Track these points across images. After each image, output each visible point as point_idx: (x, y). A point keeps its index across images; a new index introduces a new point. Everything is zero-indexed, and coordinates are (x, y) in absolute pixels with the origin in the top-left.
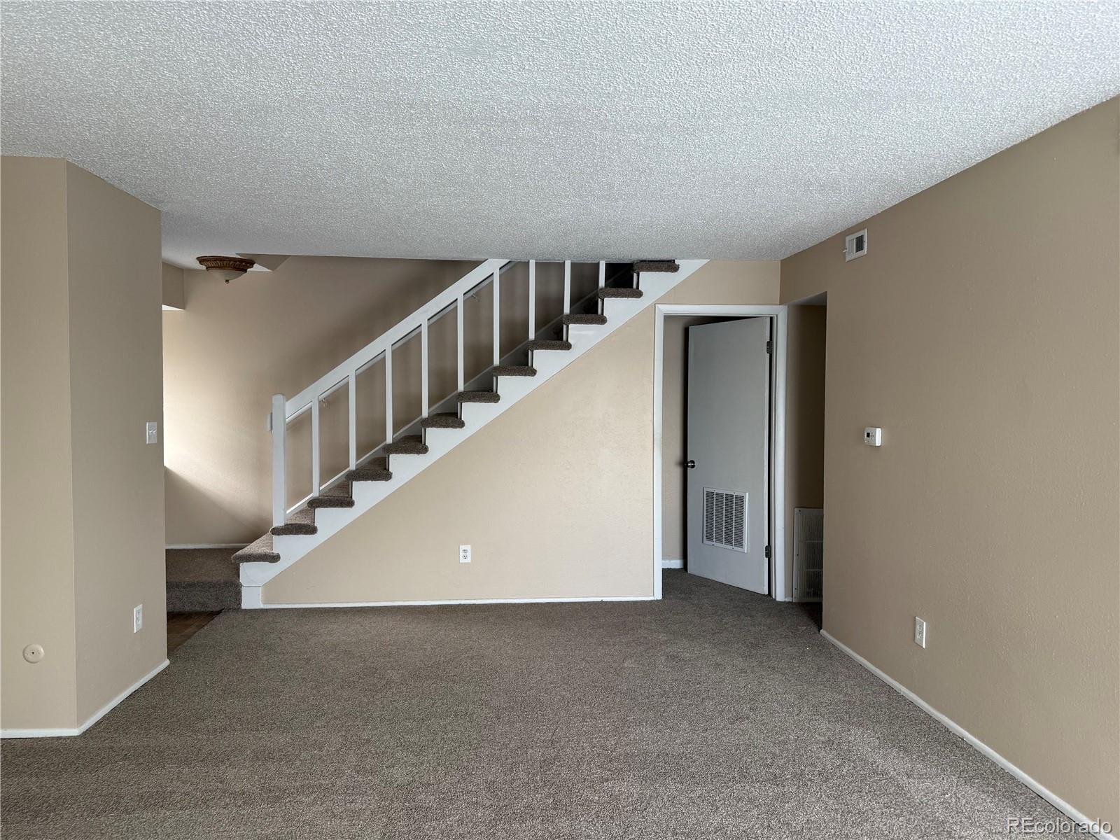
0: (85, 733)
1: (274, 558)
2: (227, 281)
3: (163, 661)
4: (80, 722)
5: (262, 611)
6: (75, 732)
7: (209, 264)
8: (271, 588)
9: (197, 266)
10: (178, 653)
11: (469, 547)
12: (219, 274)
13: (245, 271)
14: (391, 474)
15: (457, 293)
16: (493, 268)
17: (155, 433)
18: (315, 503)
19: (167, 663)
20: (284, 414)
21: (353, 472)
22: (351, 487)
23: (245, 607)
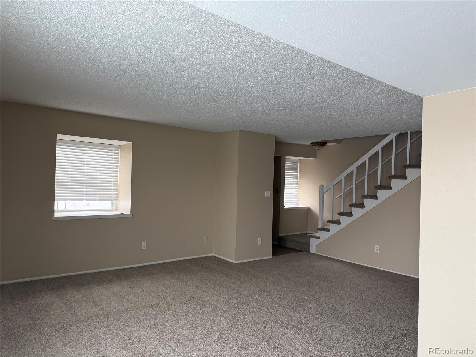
0: (237, 264)
1: (318, 238)
2: (319, 149)
3: (270, 256)
4: (236, 261)
5: (315, 254)
6: (234, 262)
7: (313, 144)
8: (317, 246)
9: (310, 144)
10: (277, 256)
11: (378, 247)
12: (316, 148)
13: (324, 146)
14: (352, 214)
15: (378, 147)
16: (392, 136)
17: (269, 194)
18: (329, 222)
19: (271, 257)
20: (323, 192)
21: (341, 213)
22: (340, 217)
23: (311, 251)
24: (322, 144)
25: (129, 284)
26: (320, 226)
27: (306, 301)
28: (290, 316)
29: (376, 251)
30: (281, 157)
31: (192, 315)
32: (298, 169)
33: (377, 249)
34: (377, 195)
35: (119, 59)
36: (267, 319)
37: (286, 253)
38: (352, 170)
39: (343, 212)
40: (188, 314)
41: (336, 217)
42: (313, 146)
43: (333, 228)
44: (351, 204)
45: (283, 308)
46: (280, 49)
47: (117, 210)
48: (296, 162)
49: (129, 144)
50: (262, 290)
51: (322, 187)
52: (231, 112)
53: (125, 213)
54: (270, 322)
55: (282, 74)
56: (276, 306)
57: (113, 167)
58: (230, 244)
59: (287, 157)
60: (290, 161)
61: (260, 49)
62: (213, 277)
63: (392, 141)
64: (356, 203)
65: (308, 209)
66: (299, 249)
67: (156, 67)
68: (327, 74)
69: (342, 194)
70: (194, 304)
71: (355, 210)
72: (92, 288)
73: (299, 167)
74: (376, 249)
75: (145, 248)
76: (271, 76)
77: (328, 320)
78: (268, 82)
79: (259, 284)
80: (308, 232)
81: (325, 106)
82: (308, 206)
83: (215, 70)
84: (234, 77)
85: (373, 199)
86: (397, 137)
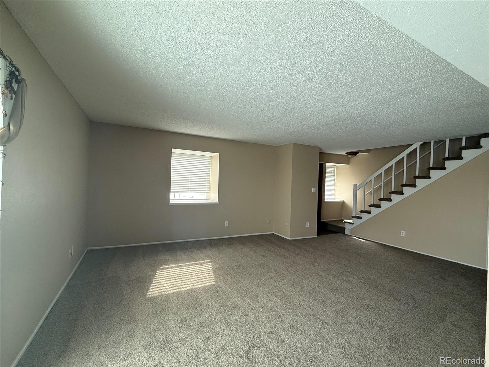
0: (291, 240)
1: (352, 224)
2: (352, 158)
4: (290, 238)
5: (349, 235)
6: (289, 239)
7: (348, 154)
8: (351, 230)
9: (345, 154)
10: (321, 236)
11: (404, 232)
12: (350, 156)
13: (356, 155)
14: (381, 206)
15: (404, 154)
16: (417, 145)
17: (315, 190)
18: (361, 212)
19: (316, 236)
20: (356, 188)
21: (371, 205)
22: (370, 208)
23: (346, 233)
24: (355, 154)
25: (217, 250)
26: (354, 215)
27: (349, 272)
28: (338, 283)
29: (402, 235)
30: (323, 163)
31: (262, 277)
32: (334, 173)
33: (403, 234)
34: (402, 192)
35: (211, 85)
36: (320, 285)
37: (328, 234)
38: (381, 172)
39: (373, 204)
40: (259, 276)
41: (367, 208)
42: (348, 155)
43: (365, 216)
44: (380, 199)
45: (331, 277)
46: (342, 61)
47: (209, 200)
48: (333, 168)
49: (217, 155)
50: (313, 261)
51: (355, 185)
52: (290, 127)
53: (214, 202)
54: (322, 287)
55: (338, 88)
56: (325, 274)
57: (207, 171)
58: (286, 226)
59: (327, 164)
60: (329, 167)
61: (324, 63)
62: (275, 249)
63: (416, 148)
64: (384, 198)
65: (343, 202)
66: (337, 231)
67: (237, 90)
68: (378, 85)
69: (372, 190)
70: (263, 268)
71: (383, 203)
72: (193, 251)
73: (335, 171)
74: (401, 233)
75: (227, 226)
76: (327, 91)
77: (371, 290)
78: (324, 97)
79: (310, 256)
80: (343, 219)
81: (367, 119)
82: (342, 200)
83: (282, 89)
84: (297, 94)
85: (399, 194)
86: (421, 146)
